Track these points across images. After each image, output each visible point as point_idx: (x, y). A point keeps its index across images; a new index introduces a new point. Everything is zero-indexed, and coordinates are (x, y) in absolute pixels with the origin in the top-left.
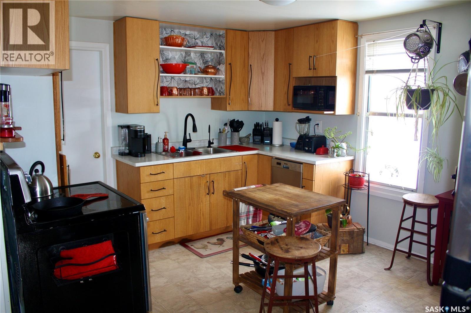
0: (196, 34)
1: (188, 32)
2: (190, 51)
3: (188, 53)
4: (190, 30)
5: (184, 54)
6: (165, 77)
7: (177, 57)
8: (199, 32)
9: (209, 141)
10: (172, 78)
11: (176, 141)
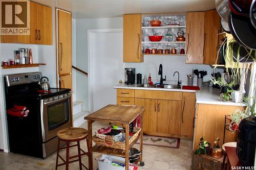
0: (176, 18)
1: (170, 17)
2: (171, 28)
3: (170, 29)
4: (172, 16)
5: (167, 30)
6: (155, 43)
7: (162, 32)
8: (177, 16)
9: (179, 82)
10: (159, 44)
11: (156, 79)
